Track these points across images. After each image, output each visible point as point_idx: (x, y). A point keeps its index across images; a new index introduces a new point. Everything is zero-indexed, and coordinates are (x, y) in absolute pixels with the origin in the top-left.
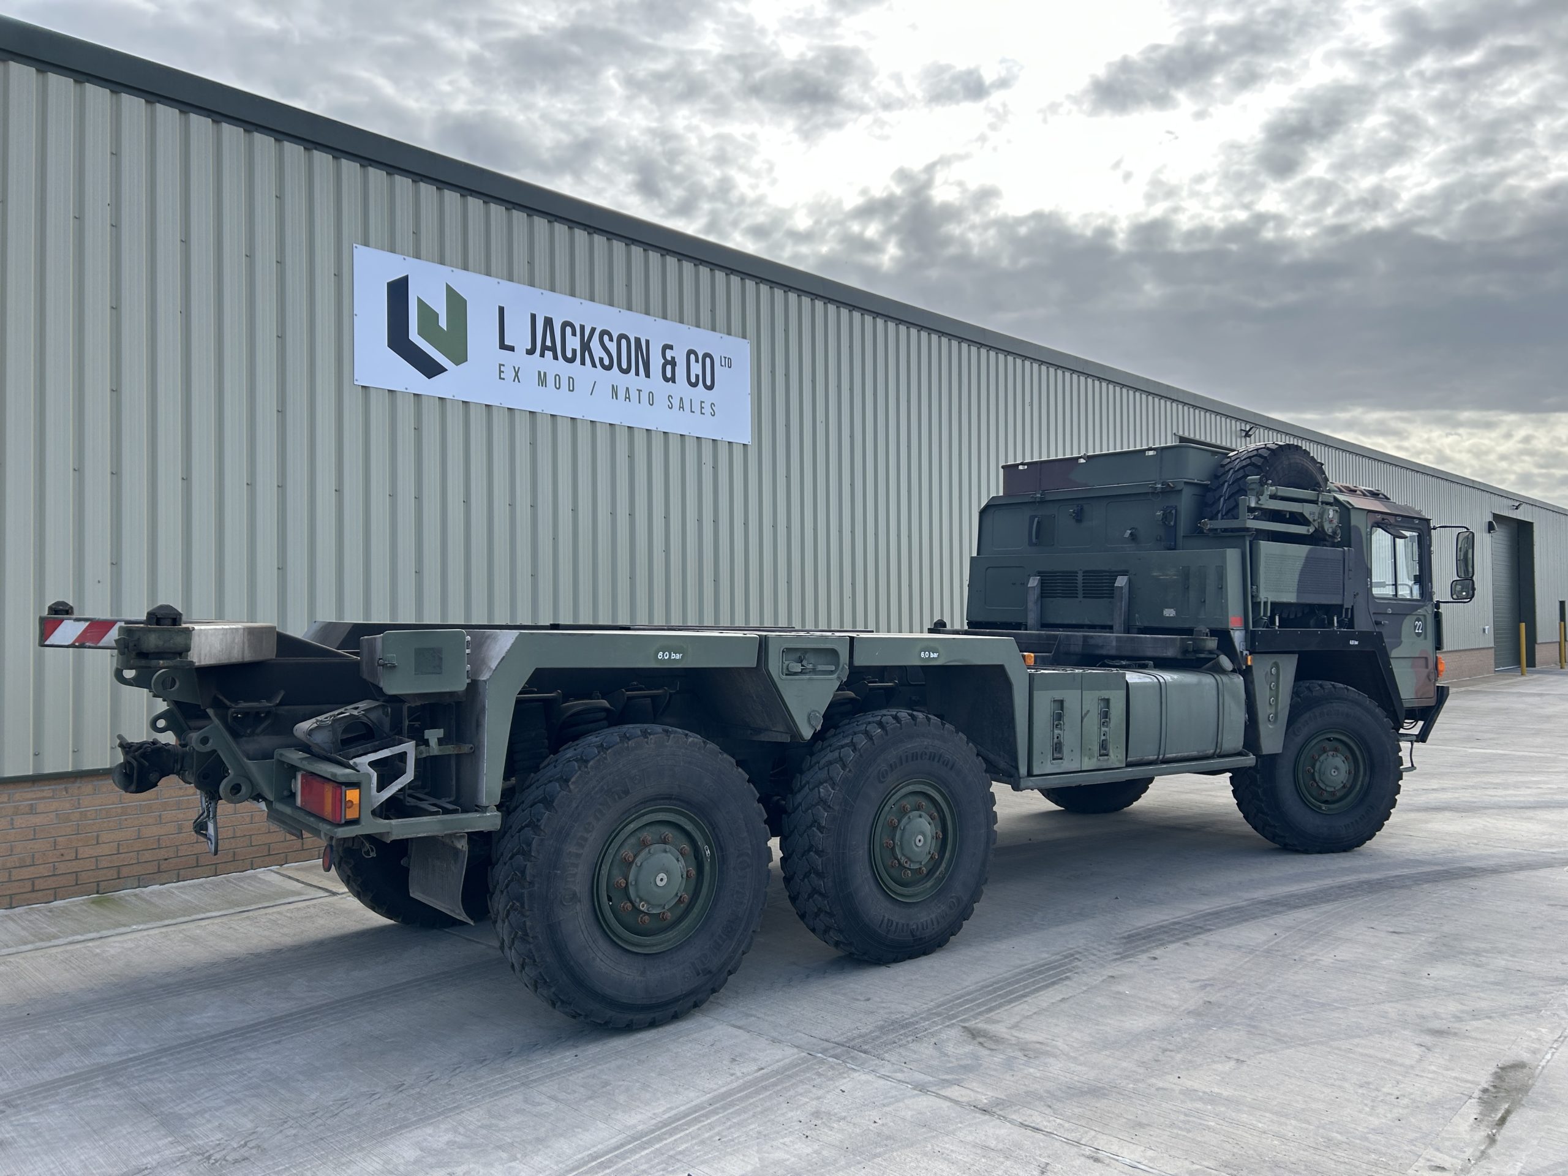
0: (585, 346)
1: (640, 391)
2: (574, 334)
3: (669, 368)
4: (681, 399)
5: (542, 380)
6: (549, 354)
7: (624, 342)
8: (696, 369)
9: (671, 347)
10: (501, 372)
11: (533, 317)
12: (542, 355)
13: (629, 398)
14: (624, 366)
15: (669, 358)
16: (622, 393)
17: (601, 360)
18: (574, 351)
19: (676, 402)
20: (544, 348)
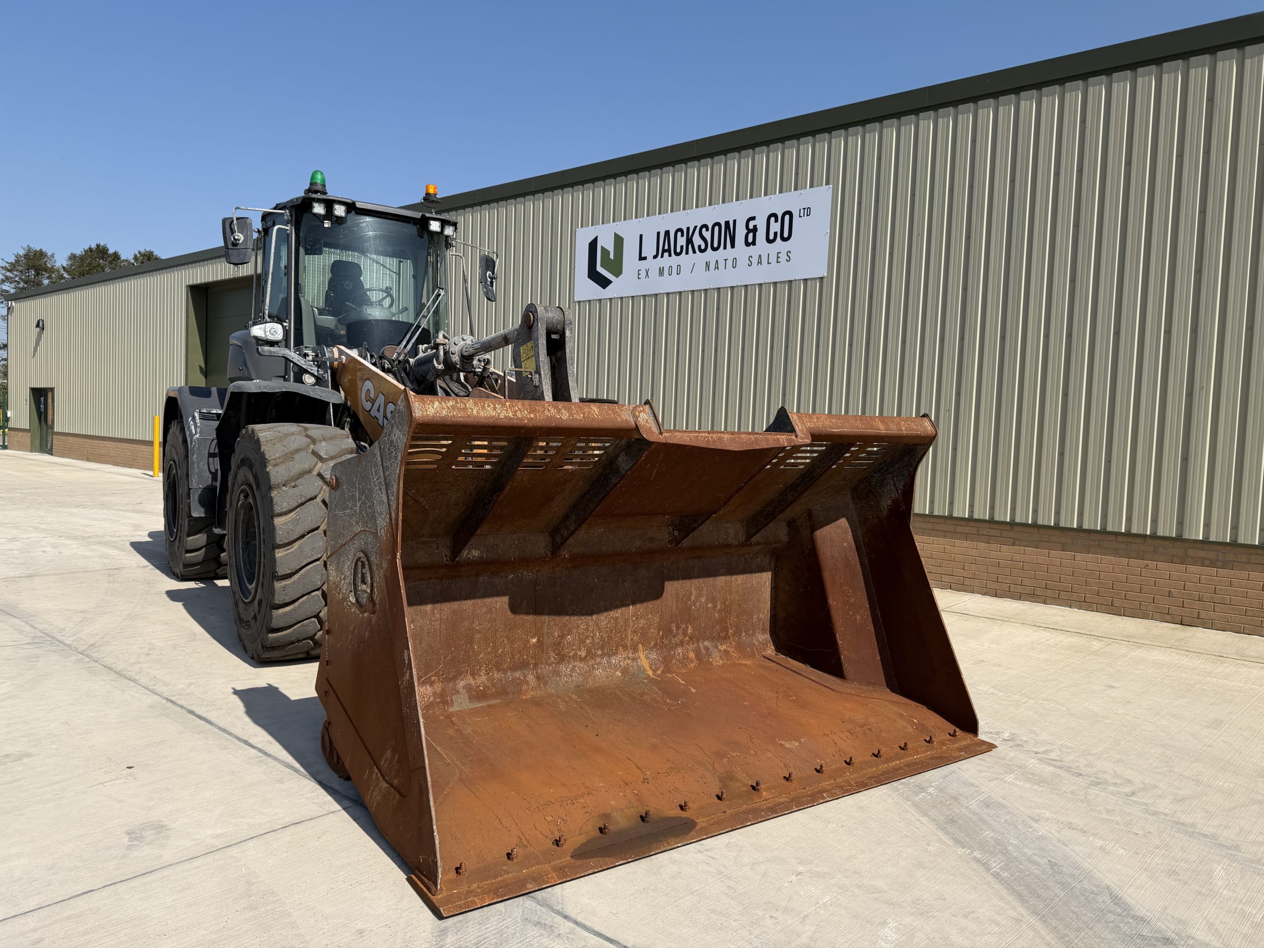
0: (689, 241)
1: (726, 260)
2: (682, 235)
3: (751, 235)
4: (760, 255)
5: (661, 272)
6: (666, 254)
7: (717, 228)
8: (775, 227)
9: (753, 218)
10: (639, 274)
11: (658, 233)
13: (718, 268)
14: (716, 245)
15: (751, 227)
16: (712, 266)
17: (699, 246)
18: (682, 247)
19: (755, 260)
20: (664, 251)
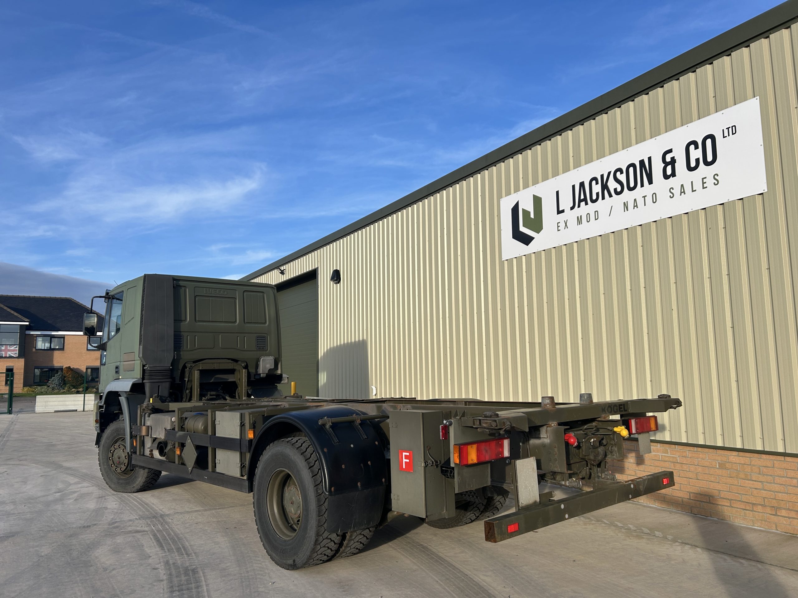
0: (605, 187)
2: (597, 183)
3: (669, 168)
4: (682, 186)
5: (579, 221)
6: (583, 204)
7: (631, 169)
8: (696, 154)
9: (670, 151)
10: (558, 227)
11: (574, 187)
12: (579, 206)
13: (637, 206)
14: (632, 185)
15: (668, 160)
16: (631, 205)
17: (615, 190)
18: (598, 194)
19: (677, 191)
20: (580, 201)
